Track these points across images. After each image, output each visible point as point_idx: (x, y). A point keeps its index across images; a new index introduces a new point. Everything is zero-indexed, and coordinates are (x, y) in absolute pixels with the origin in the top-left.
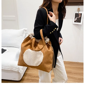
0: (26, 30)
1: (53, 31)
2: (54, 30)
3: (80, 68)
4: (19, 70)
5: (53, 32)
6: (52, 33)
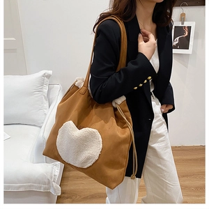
0: (48, 76)
1: (142, 83)
2: (146, 81)
3: (190, 160)
4: (49, 189)
5: (141, 85)
6: (139, 87)
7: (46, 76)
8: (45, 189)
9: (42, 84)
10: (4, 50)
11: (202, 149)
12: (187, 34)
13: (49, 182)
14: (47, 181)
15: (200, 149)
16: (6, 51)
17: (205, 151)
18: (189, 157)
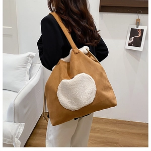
7: (31, 57)
8: (9, 142)
9: (27, 62)
10: (3, 35)
11: (146, 126)
12: (140, 35)
13: (12, 138)
14: (11, 136)
15: (144, 126)
16: (4, 35)
17: (148, 128)
18: (133, 131)
